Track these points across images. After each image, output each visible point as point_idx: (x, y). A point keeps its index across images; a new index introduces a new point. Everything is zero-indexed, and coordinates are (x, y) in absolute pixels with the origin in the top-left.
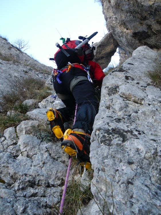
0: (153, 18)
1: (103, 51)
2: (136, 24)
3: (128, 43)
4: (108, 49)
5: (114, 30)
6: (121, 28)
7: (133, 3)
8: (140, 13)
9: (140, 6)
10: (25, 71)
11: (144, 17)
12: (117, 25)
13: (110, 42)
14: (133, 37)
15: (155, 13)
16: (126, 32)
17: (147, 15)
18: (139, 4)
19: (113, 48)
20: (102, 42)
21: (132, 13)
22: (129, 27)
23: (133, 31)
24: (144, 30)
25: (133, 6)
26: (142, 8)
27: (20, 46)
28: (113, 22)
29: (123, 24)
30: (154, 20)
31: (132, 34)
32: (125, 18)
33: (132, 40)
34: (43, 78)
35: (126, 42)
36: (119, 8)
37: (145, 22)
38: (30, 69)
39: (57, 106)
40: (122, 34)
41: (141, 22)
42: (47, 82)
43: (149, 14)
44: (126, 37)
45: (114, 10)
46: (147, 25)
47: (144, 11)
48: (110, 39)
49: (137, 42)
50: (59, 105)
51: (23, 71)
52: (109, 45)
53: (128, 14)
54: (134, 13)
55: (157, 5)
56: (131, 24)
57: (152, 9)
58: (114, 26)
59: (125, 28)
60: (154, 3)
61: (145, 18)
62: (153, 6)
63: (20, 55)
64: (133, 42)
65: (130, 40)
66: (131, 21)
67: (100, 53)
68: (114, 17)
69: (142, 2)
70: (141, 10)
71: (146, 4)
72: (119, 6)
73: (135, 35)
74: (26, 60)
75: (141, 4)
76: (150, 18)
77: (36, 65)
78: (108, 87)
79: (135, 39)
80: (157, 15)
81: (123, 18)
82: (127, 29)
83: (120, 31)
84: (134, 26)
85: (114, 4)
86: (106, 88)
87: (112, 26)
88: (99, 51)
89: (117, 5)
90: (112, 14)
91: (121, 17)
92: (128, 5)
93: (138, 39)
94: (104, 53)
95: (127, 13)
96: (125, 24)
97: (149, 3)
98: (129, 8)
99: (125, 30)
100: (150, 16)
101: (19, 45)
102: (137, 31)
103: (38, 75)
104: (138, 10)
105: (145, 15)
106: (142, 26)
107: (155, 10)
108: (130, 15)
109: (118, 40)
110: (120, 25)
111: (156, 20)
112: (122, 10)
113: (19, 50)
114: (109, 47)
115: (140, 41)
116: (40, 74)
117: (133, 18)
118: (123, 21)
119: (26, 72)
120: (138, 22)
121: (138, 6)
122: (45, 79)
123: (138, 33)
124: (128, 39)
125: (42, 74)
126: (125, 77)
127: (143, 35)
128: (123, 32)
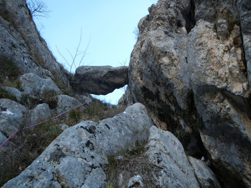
0: (164, 89)
1: (112, 78)
2: (150, 82)
3: (135, 90)
4: (118, 80)
5: (131, 70)
6: (138, 74)
7: (156, 64)
8: (157, 76)
9: (160, 72)
10: (13, 44)
11: (158, 82)
12: (136, 68)
13: (124, 75)
14: (142, 89)
15: (167, 86)
16: (139, 81)
17: (161, 83)
18: (160, 70)
19: (122, 82)
20: (116, 70)
21: (151, 71)
22: (144, 78)
23: (144, 85)
24: (153, 91)
25: (155, 67)
26: (160, 74)
27: (39, 8)
28: (135, 63)
29: (141, 72)
30: (164, 91)
31: (142, 86)
32: (145, 70)
33: (139, 91)
34: (28, 65)
35: (134, 89)
36: (144, 58)
37: (157, 86)
38: (23, 44)
39: (4, 117)
40: (135, 79)
41: (154, 84)
42: (24, 76)
43: (163, 83)
44: (136, 84)
45: (141, 55)
46: (157, 90)
47: (161, 78)
48: (125, 73)
49: (143, 96)
50: (7, 118)
51: (11, 42)
52: (120, 77)
53: (149, 69)
54: (153, 72)
55: (172, 82)
56: (146, 79)
57: (167, 82)
58: (133, 67)
59: (140, 76)
60: (171, 79)
61: (158, 84)
62: (169, 80)
63: (27, 21)
64: (139, 93)
65: (138, 90)
66: (147, 76)
67: (107, 78)
68: (138, 60)
69: (163, 70)
70: (159, 74)
71: (165, 74)
72: (146, 56)
73: (144, 89)
74: (28, 30)
75: (162, 70)
76: (162, 87)
77: (35, 43)
78: (59, 146)
79: (142, 92)
80: (169, 90)
81: (144, 68)
82: (141, 79)
83: (135, 76)
84: (147, 82)
85: (143, 52)
86: (55, 145)
87: (131, 65)
88: (108, 75)
89: (145, 54)
90: (138, 56)
91: (142, 66)
92: (153, 63)
93: (145, 94)
94: (111, 81)
95: (148, 67)
96: (142, 74)
97: (168, 75)
98: (152, 66)
99: (139, 78)
100: (163, 85)
101: (39, 6)
102: (147, 87)
103: (25, 58)
104: (157, 73)
105: (160, 81)
106: (153, 87)
107: (168, 84)
108: (149, 71)
109: (130, 80)
110: (138, 71)
111: (165, 92)
112: (146, 62)
113: (30, 14)
114: (119, 78)
115: (145, 97)
116: (27, 59)
117: (151, 75)
118: (141, 70)
119: (14, 46)
120: (152, 81)
121: (159, 70)
122: (29, 68)
123: (148, 90)
124: (137, 87)
125: (30, 59)
126: (87, 141)
127: (150, 95)
128: (136, 78)
